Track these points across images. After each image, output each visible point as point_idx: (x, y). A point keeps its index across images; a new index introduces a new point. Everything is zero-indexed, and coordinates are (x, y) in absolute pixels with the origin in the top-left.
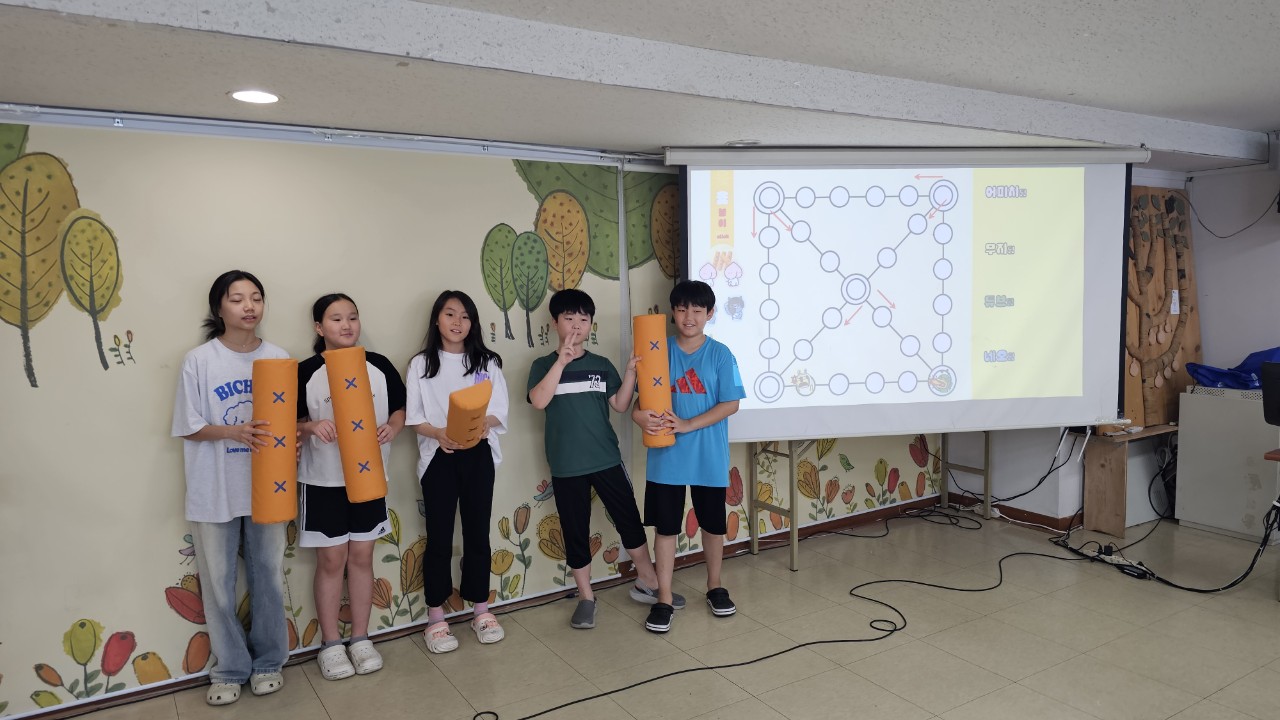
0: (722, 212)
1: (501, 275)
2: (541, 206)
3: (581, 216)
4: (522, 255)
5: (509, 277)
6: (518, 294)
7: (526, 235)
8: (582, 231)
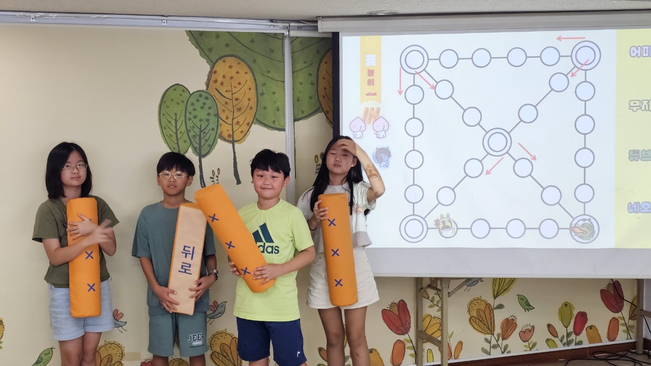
0: (371, 73)
1: (176, 127)
2: (212, 68)
3: (249, 76)
4: (195, 110)
5: (183, 129)
6: (191, 143)
7: (198, 93)
8: (250, 89)
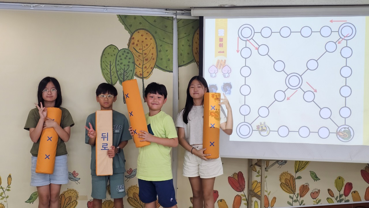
0: (221, 40)
1: (110, 69)
2: (131, 36)
3: (153, 41)
5: (114, 70)
6: (119, 78)
7: (123, 50)
8: (153, 48)
